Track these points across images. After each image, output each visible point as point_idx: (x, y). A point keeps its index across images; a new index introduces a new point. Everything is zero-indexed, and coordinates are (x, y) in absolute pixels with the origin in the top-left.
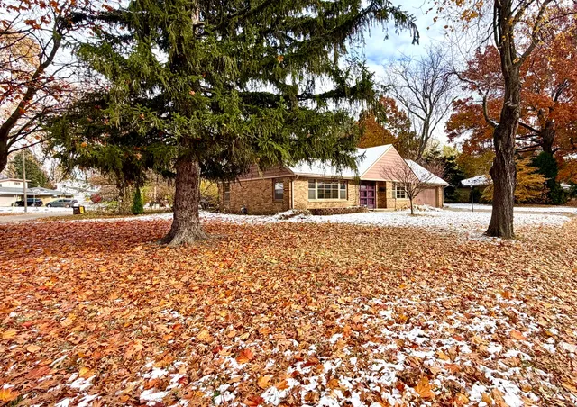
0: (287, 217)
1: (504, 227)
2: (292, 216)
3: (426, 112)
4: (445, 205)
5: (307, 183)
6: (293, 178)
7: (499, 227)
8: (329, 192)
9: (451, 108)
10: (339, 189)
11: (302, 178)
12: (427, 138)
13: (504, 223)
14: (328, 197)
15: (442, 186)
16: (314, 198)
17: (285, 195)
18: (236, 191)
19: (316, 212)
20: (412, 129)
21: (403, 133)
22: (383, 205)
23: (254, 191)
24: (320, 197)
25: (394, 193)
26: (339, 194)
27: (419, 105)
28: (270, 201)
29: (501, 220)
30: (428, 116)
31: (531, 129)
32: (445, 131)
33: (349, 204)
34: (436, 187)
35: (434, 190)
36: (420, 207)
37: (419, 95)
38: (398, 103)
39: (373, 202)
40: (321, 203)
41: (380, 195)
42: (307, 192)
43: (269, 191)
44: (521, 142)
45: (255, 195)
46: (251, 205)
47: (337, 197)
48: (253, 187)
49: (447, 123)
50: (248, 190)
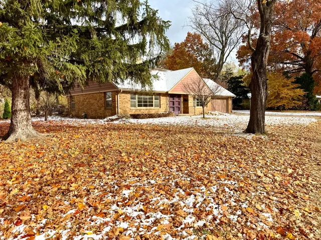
0: (112, 120)
1: (258, 126)
2: (116, 119)
3: (222, 44)
4: (233, 111)
5: (129, 96)
6: (118, 92)
7: (255, 126)
8: (146, 102)
9: (241, 40)
10: (154, 100)
11: (125, 92)
12: (223, 63)
13: (258, 123)
14: (145, 106)
15: (231, 97)
16: (135, 107)
17: (113, 104)
18: (79, 101)
19: (135, 116)
20: (212, 57)
21: (206, 60)
22: (186, 111)
23: (92, 101)
24: (139, 106)
25: (194, 103)
26: (154, 104)
27: (218, 39)
28: (103, 109)
29: (256, 121)
30: (224, 47)
31: (298, 57)
32: (237, 58)
33: (161, 111)
34: (227, 98)
35: (225, 101)
36: (213, 112)
37: (217, 31)
38: (203, 37)
39: (179, 109)
40: (140, 110)
41: (184, 104)
42: (129, 103)
43: (102, 101)
44: (291, 66)
45: (92, 104)
46: (90, 111)
47: (152, 106)
48: (91, 98)
49: (238, 52)
50: (87, 100)
